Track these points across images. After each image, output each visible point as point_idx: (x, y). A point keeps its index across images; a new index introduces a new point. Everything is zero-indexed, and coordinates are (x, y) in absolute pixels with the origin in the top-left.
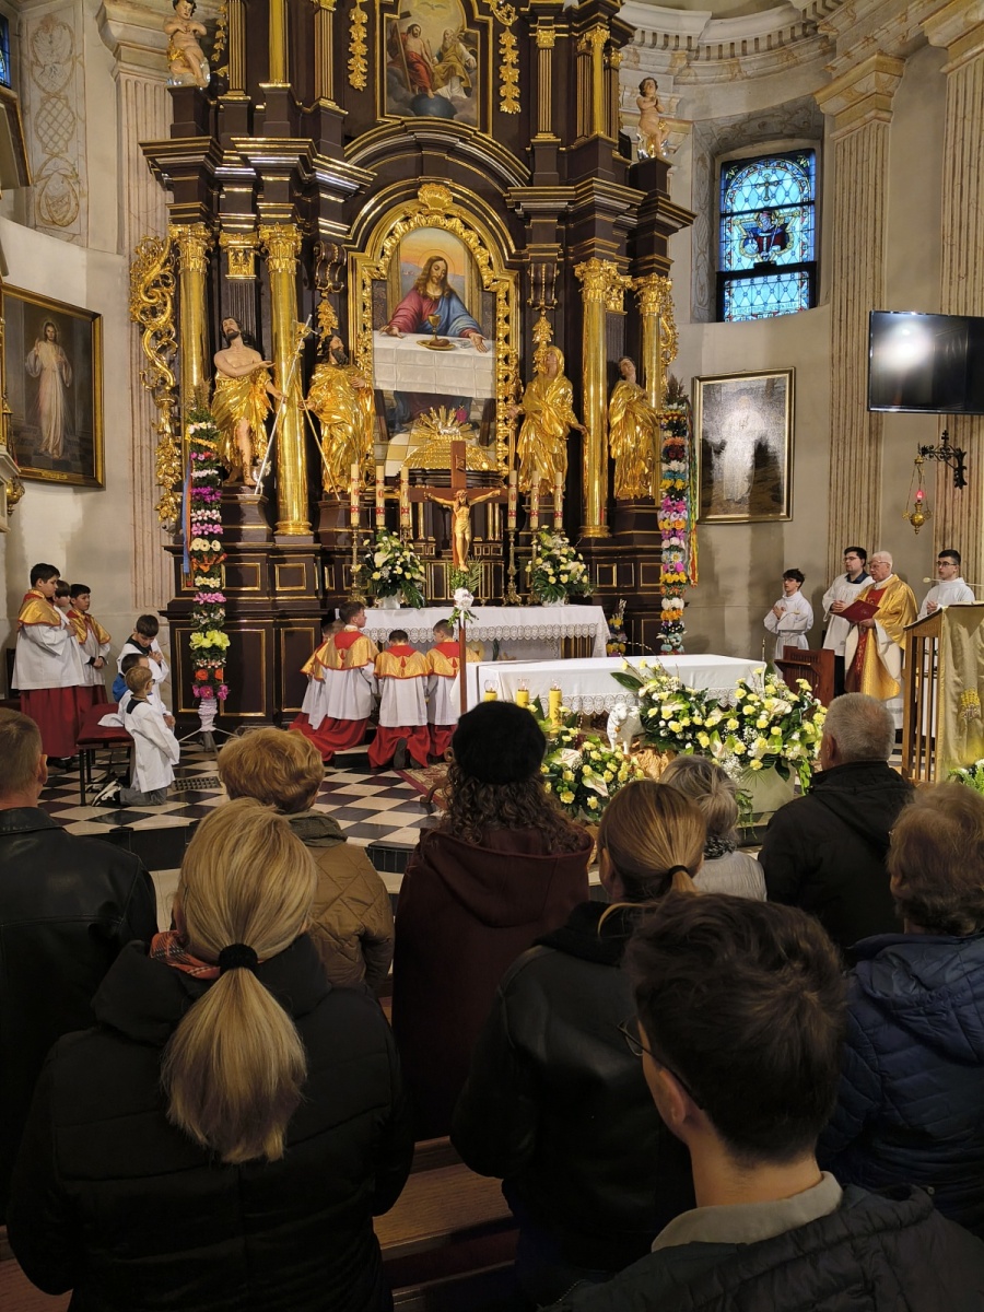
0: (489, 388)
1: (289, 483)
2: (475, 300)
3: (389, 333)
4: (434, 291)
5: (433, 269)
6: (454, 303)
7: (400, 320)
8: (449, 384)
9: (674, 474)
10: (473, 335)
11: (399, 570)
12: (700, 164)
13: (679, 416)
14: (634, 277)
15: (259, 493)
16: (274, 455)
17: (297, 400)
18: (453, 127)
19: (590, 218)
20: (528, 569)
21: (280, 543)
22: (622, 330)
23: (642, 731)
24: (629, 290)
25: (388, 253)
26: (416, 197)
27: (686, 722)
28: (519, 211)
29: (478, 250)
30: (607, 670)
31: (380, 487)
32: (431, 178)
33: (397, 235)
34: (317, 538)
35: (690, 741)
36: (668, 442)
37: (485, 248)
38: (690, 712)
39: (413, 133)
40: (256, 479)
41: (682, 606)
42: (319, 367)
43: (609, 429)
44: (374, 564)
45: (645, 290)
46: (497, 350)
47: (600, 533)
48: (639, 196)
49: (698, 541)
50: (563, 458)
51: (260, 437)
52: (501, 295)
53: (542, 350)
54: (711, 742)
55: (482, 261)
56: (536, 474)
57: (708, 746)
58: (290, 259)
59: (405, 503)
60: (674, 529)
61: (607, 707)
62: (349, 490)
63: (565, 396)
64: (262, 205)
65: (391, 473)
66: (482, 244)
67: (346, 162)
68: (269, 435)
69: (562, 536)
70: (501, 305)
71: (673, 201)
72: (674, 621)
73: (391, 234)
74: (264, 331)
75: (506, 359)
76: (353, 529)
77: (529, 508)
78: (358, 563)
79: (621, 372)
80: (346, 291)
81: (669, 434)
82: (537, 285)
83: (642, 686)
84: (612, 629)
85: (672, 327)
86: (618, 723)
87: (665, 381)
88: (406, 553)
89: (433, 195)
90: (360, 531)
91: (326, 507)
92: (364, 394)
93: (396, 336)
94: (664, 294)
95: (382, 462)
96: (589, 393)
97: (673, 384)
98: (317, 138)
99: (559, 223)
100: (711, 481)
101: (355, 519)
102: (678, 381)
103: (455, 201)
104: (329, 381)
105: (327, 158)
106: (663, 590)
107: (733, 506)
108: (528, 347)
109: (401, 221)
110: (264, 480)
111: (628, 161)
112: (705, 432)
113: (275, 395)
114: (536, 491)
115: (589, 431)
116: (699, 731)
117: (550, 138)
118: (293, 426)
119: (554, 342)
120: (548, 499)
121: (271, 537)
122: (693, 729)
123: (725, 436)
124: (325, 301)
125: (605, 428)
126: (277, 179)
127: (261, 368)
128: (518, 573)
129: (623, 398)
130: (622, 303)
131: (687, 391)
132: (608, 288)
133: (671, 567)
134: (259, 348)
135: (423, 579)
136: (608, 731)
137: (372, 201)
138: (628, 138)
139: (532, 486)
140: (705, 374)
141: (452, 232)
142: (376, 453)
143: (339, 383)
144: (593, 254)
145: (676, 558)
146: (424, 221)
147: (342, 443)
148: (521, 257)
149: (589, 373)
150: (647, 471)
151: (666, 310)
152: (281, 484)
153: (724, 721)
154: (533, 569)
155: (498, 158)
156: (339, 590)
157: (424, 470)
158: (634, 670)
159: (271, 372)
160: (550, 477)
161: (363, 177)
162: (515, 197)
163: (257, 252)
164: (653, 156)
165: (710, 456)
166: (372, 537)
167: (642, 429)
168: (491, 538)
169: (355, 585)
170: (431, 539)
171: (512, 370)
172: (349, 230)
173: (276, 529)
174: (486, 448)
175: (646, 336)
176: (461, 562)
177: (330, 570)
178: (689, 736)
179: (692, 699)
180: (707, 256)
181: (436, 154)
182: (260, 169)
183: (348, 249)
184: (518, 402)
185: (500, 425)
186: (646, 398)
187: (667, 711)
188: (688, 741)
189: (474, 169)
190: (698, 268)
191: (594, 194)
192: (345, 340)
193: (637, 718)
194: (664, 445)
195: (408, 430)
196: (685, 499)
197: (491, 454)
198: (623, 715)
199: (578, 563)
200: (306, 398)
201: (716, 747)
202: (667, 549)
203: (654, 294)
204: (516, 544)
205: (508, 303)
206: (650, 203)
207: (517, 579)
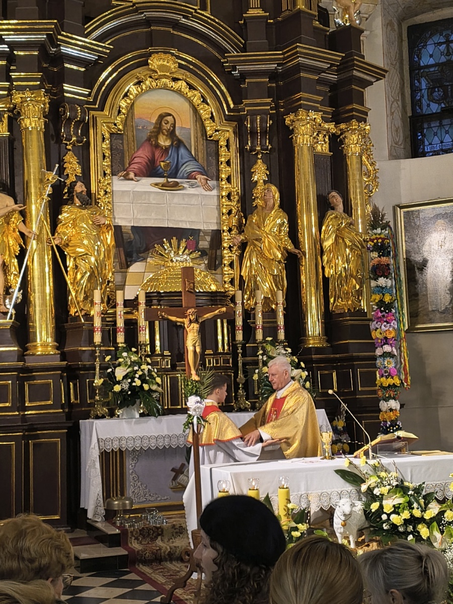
0: (215, 221)
1: (38, 309)
2: (200, 147)
3: (126, 178)
4: (164, 142)
5: (164, 124)
6: (182, 151)
7: (135, 166)
8: (179, 219)
9: (381, 289)
10: (199, 176)
11: (138, 382)
12: (389, 28)
13: (383, 239)
14: (336, 124)
15: (11, 318)
16: (25, 285)
17: (45, 237)
18: (177, 6)
19: (296, 76)
20: (256, 377)
21: (30, 363)
22: (329, 168)
23: (367, 525)
24: (333, 134)
25: (124, 111)
26: (148, 64)
27: (406, 515)
28: (235, 73)
29: (202, 106)
30: (332, 467)
31: (120, 310)
32: (160, 49)
33: (131, 97)
34: (63, 357)
35: (411, 533)
36: (375, 262)
37: (208, 104)
38: (410, 505)
39: (143, 13)
40: (8, 306)
41: (398, 408)
42: (66, 208)
43: (322, 252)
44: (115, 377)
45: (347, 134)
46: (220, 188)
47: (320, 343)
48: (338, 56)
49: (408, 348)
50: (282, 279)
51: (13, 269)
52: (223, 143)
53: (260, 187)
54: (431, 533)
55: (205, 115)
56: (259, 292)
57: (429, 537)
58: (39, 119)
59: (143, 323)
60: (386, 338)
61: (333, 502)
62: (92, 313)
63: (281, 225)
64: (14, 75)
65: (130, 296)
66: (205, 101)
67: (86, 37)
68: (20, 268)
69: (284, 347)
70: (223, 151)
71: (367, 60)
72: (392, 421)
73: (126, 95)
74: (17, 179)
75: (229, 196)
76: (95, 347)
77: (254, 323)
78: (100, 378)
79: (330, 204)
80: (88, 143)
81: (375, 255)
82: (253, 133)
83: (365, 482)
84: (335, 430)
85: (372, 164)
86: (343, 518)
87: (369, 209)
88: (143, 367)
89: (161, 62)
90: (102, 348)
91: (72, 328)
92: (105, 230)
93: (132, 179)
94: (364, 137)
95: (122, 287)
96: (302, 221)
97: (375, 212)
98: (61, 19)
99: (270, 82)
100: (417, 295)
101: (97, 338)
102: (381, 210)
103: (181, 66)
104: (74, 220)
105: (70, 35)
106: (380, 393)
107: (438, 315)
108: (248, 185)
109: (134, 85)
110: (16, 307)
111: (328, 29)
112: (407, 252)
113: (26, 234)
114: (259, 308)
115: (305, 255)
116: (419, 523)
117: (260, 12)
118: (42, 259)
119: (270, 180)
120: (270, 314)
121: (21, 357)
122: (413, 521)
123: (426, 255)
124: (70, 153)
125: (319, 252)
126: (27, 53)
127: (14, 211)
128: (247, 381)
129: (333, 226)
130: (327, 146)
131: (389, 218)
132: (315, 134)
133: (386, 372)
134: (12, 193)
135: (160, 389)
136: (335, 526)
137: (110, 69)
138: (326, 10)
139: (256, 304)
140: (404, 202)
141: (179, 92)
142: (116, 280)
143: (83, 220)
144: (300, 106)
145: (390, 364)
146: (154, 84)
147: (86, 273)
148: (239, 111)
149: (302, 205)
150: (358, 287)
151: (366, 150)
152: (31, 310)
153: (442, 513)
154: (260, 377)
155: (217, 30)
156: (83, 402)
157: (159, 293)
158: (356, 467)
159: (23, 214)
160: (272, 296)
161: (100, 49)
162: (231, 62)
163: (10, 114)
164: (348, 24)
165: (415, 273)
166: (113, 353)
167: (351, 250)
168: (220, 350)
169: (97, 398)
170: (166, 353)
171: (234, 204)
172: (90, 93)
173: (26, 349)
174: (214, 272)
175: (350, 173)
176: (193, 372)
177: (75, 385)
178: (410, 528)
179: (410, 492)
180: (400, 103)
181: (162, 29)
182: (13, 45)
183: (89, 109)
184: (241, 232)
185: (225, 252)
186: (353, 225)
187: (388, 505)
188: (409, 533)
189: (196, 40)
190: (392, 114)
191: (298, 57)
192: (88, 185)
193: (361, 513)
194: (371, 264)
195: (144, 259)
196: (393, 311)
197: (219, 277)
198: (347, 510)
199: (301, 370)
200: (53, 234)
201: (436, 538)
202: (380, 356)
203: (355, 137)
204: (244, 355)
205: (228, 150)
206: (347, 62)
207: (246, 387)
